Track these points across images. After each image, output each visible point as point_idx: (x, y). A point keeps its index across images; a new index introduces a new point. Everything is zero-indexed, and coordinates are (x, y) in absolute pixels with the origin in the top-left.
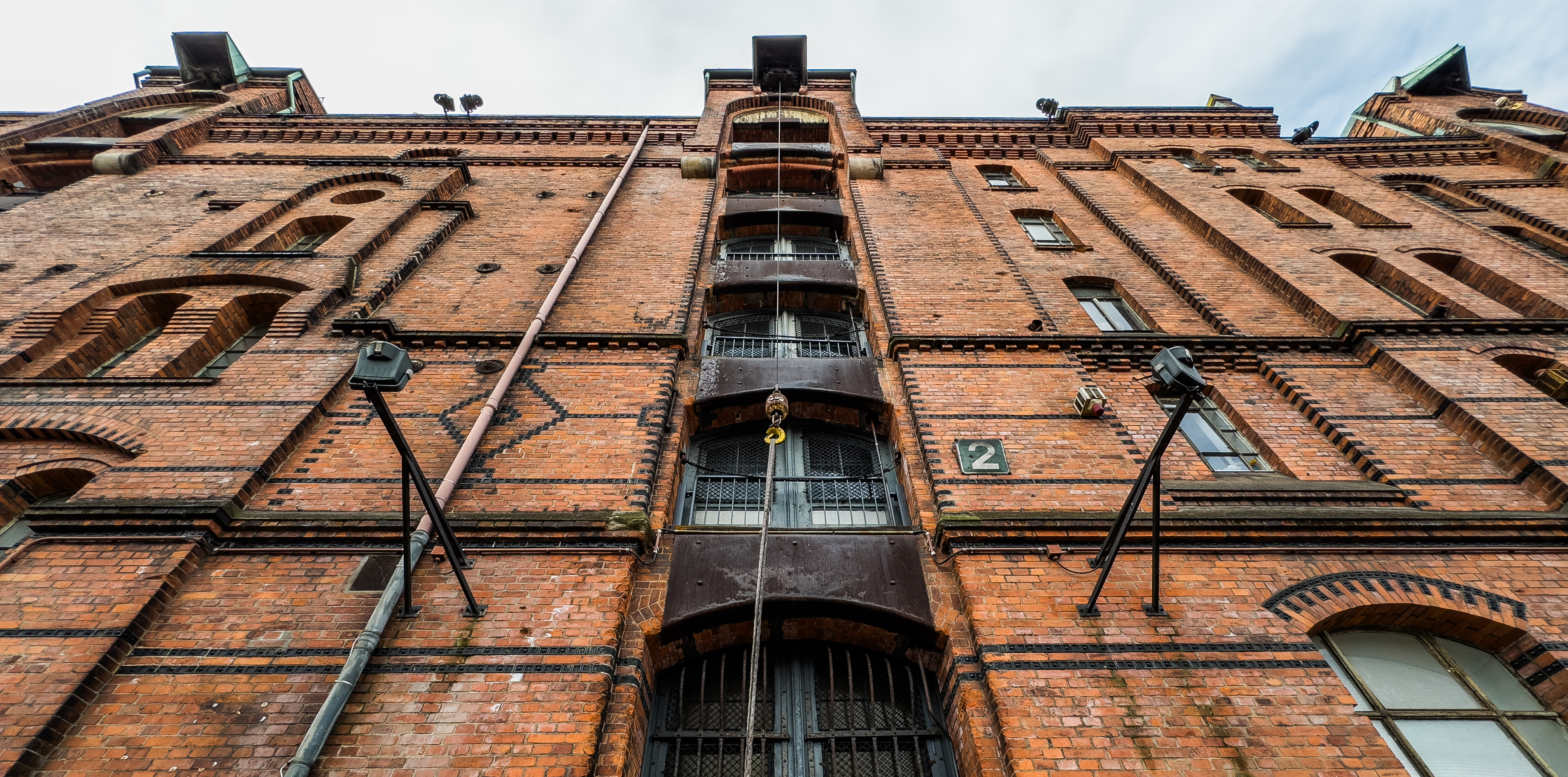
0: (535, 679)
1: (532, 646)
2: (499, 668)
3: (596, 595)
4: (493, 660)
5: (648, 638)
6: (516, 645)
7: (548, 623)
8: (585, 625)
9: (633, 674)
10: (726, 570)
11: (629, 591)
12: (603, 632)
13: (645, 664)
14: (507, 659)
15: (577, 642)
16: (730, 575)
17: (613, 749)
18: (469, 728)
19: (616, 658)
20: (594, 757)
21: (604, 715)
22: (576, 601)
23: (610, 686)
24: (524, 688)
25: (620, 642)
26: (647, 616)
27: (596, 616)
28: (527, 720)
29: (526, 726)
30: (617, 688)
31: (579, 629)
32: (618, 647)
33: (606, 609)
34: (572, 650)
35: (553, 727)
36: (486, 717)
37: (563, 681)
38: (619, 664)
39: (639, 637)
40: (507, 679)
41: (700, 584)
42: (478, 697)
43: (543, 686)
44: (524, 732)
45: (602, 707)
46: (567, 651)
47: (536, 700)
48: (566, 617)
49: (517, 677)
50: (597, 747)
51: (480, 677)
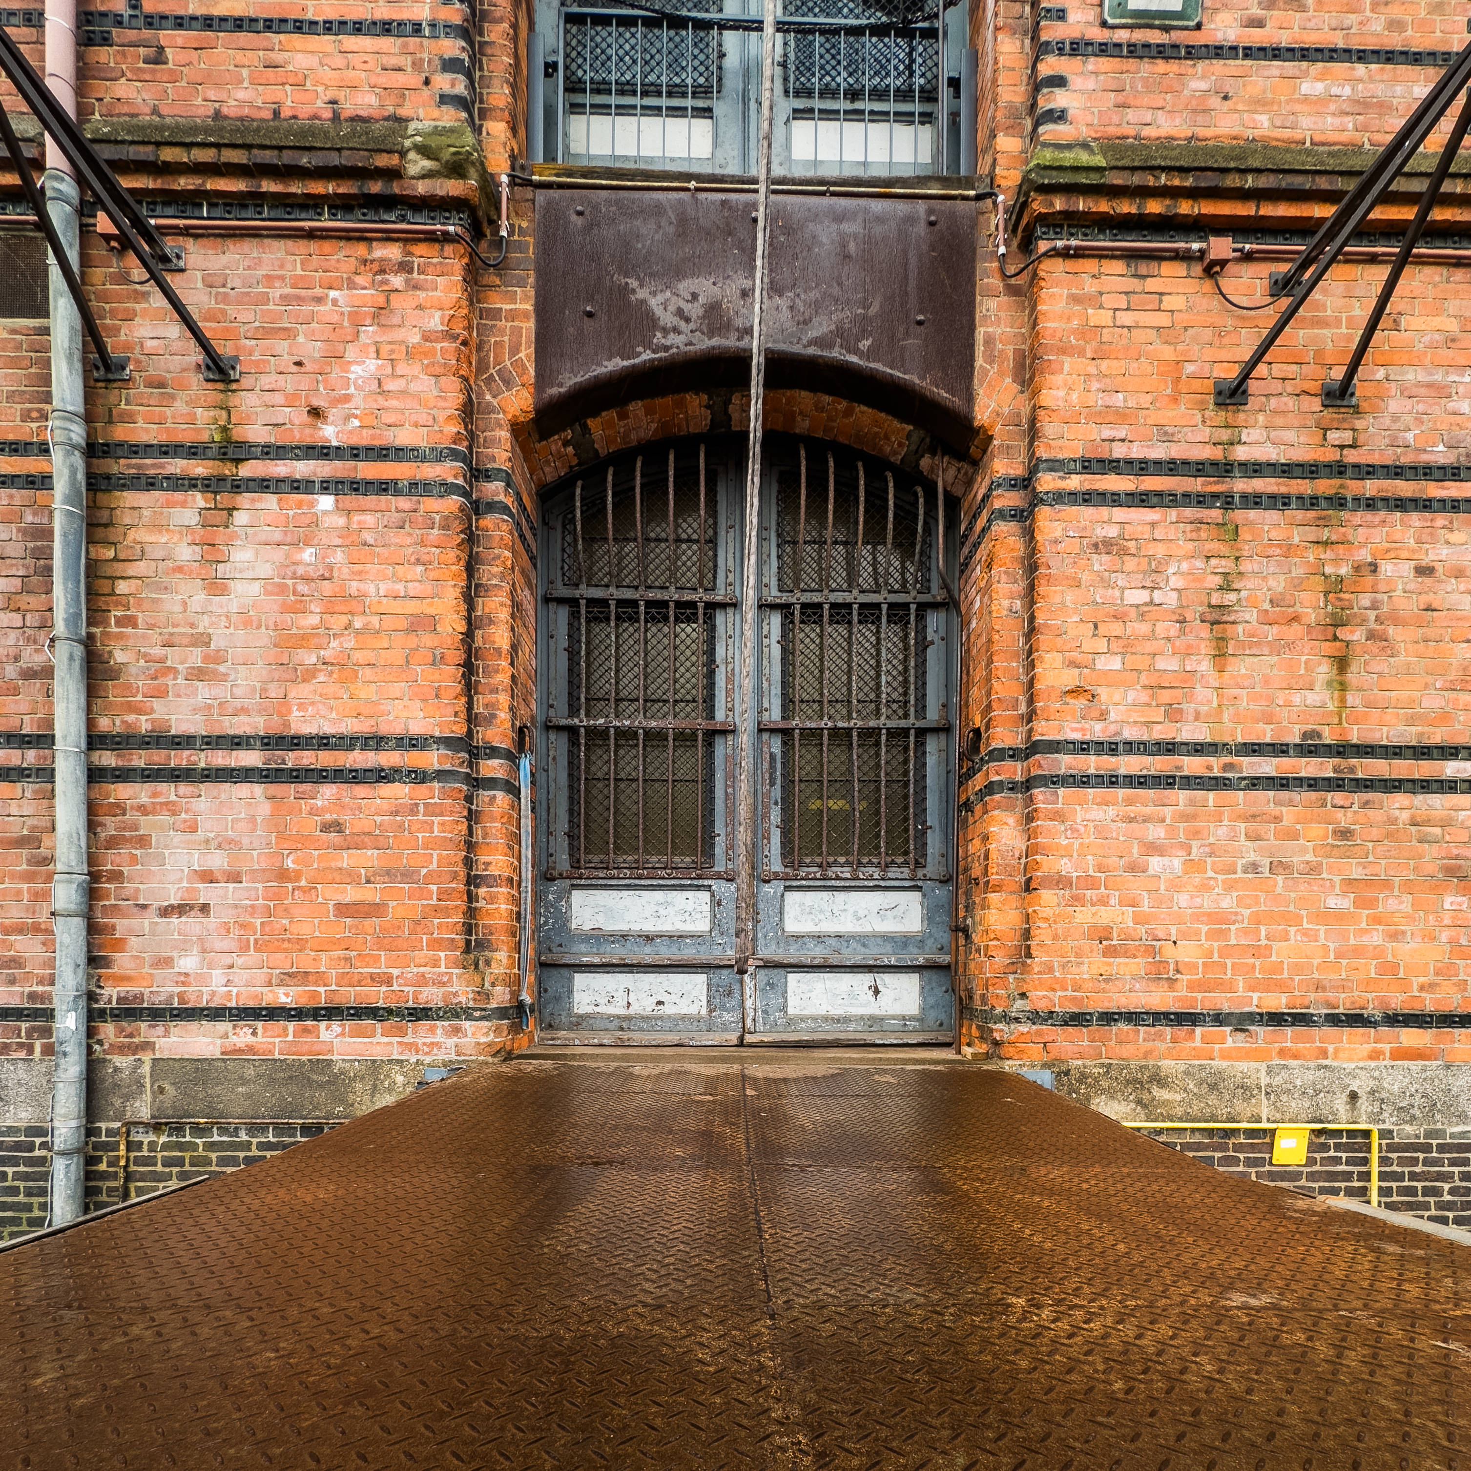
0: (354, 505)
1: (335, 443)
2: (298, 486)
3: (415, 338)
4: (281, 469)
5: (516, 429)
6: (308, 441)
7: (347, 398)
8: (410, 403)
9: (502, 497)
10: (633, 283)
11: (469, 328)
12: (442, 416)
13: (517, 479)
14: (302, 469)
15: (404, 437)
16: (642, 294)
17: (491, 622)
18: (282, 589)
19: (471, 469)
20: (469, 635)
21: (470, 570)
22: (385, 349)
23: (470, 519)
24: (341, 521)
25: (472, 437)
26: (508, 383)
27: (424, 385)
28: (360, 576)
29: (362, 586)
30: (483, 523)
31: (402, 411)
32: (470, 448)
33: (438, 370)
34: (397, 453)
35: (400, 588)
36: (300, 571)
37: (398, 511)
38: (477, 478)
39: (500, 426)
40: (312, 505)
41: (590, 315)
42: (278, 536)
43: (369, 519)
44: (361, 596)
45: (464, 556)
46: (392, 455)
47: (365, 544)
48: (374, 386)
49: (326, 502)
50: (469, 620)
51: (270, 501)
